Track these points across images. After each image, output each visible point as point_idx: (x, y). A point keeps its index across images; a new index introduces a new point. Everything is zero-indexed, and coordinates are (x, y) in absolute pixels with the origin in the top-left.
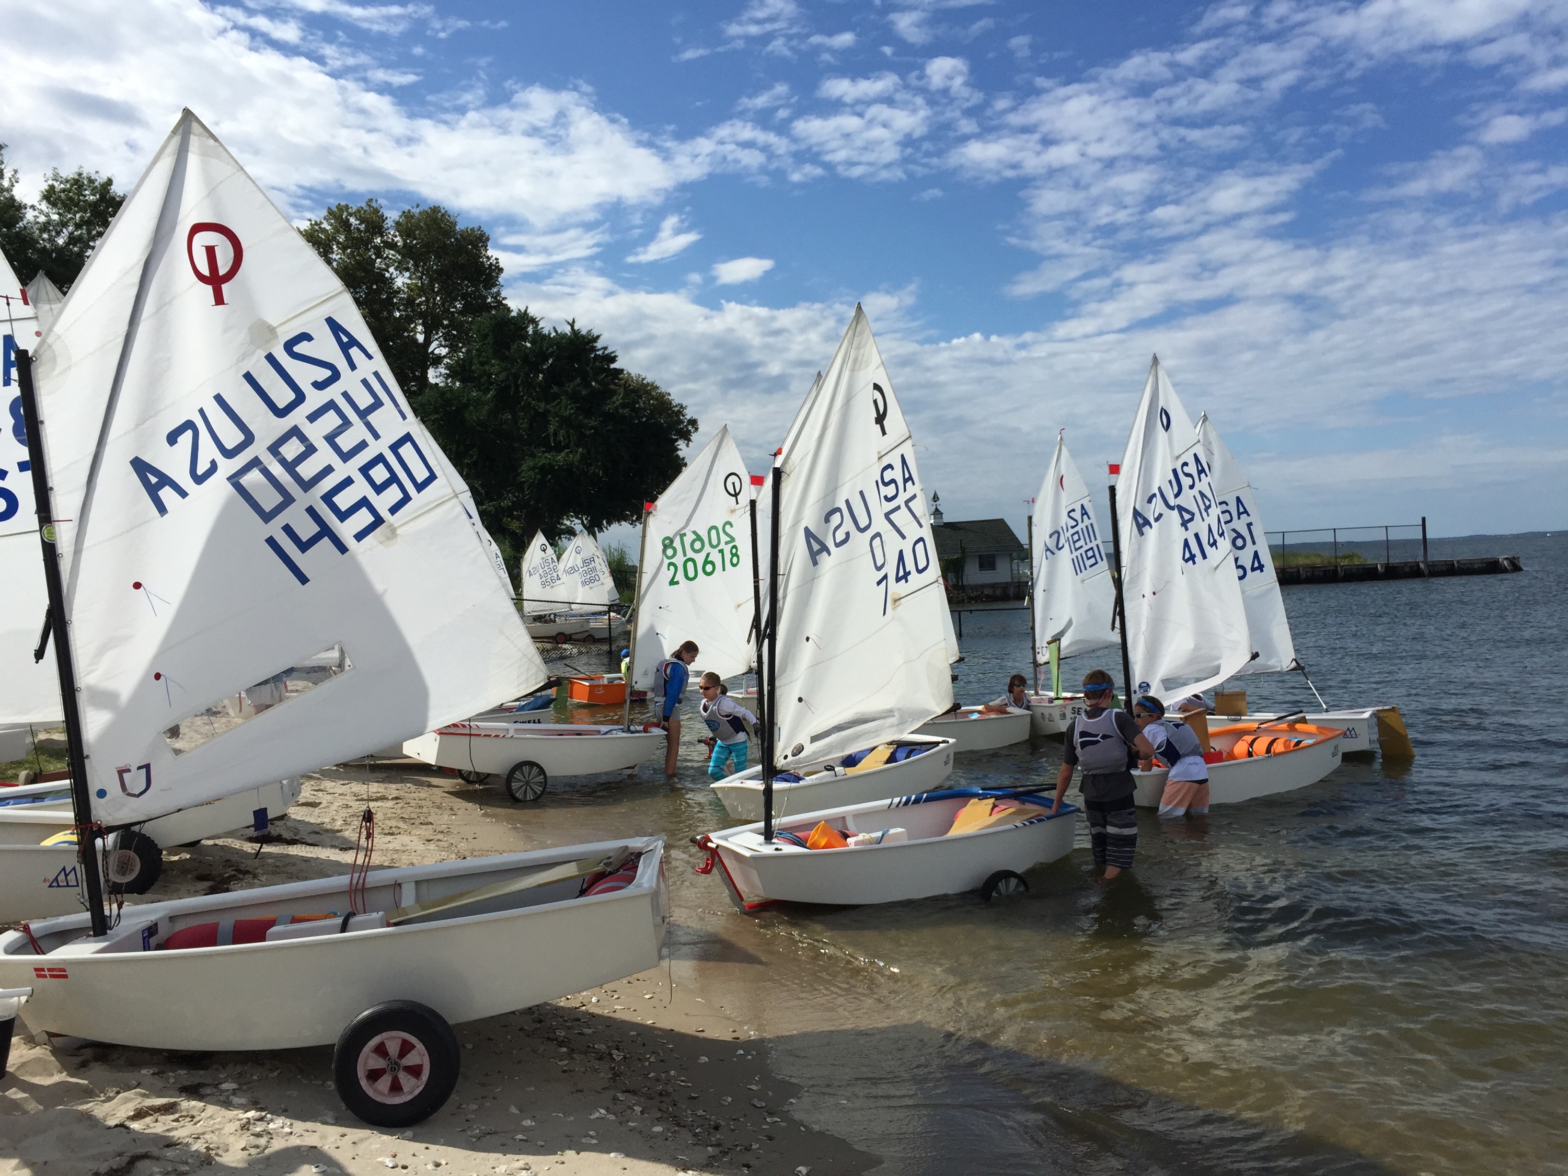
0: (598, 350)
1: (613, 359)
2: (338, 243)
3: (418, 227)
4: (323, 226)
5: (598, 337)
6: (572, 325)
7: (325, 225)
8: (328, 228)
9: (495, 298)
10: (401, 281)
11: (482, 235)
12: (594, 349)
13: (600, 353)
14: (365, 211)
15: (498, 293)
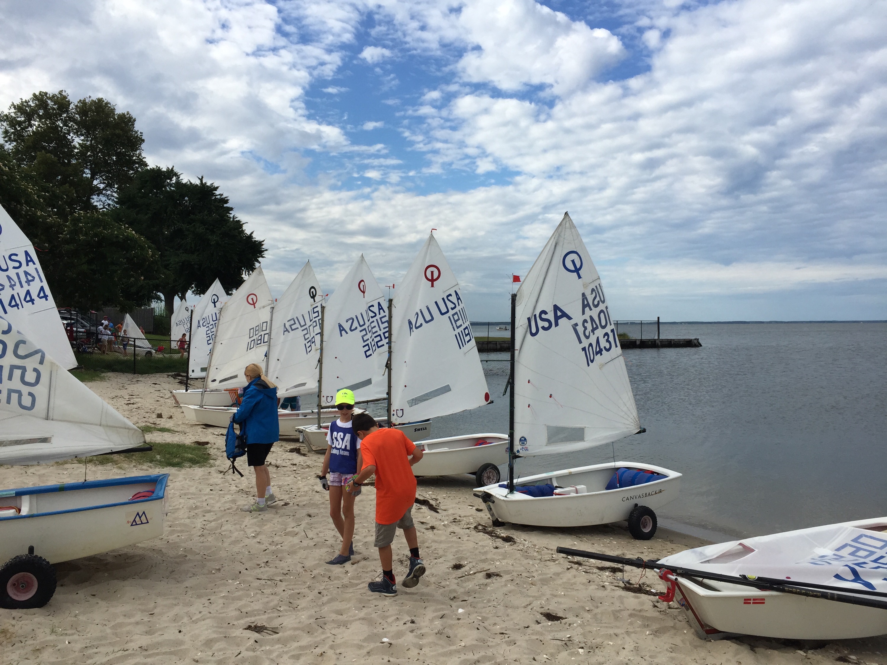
0: (217, 195)
1: (226, 202)
2: (39, 115)
3: (90, 110)
4: (29, 104)
5: (217, 188)
6: (201, 180)
7: (31, 104)
8: (33, 105)
9: (138, 157)
10: (77, 141)
11: (130, 118)
12: (213, 194)
13: (218, 197)
14: (58, 98)
15: (140, 154)
